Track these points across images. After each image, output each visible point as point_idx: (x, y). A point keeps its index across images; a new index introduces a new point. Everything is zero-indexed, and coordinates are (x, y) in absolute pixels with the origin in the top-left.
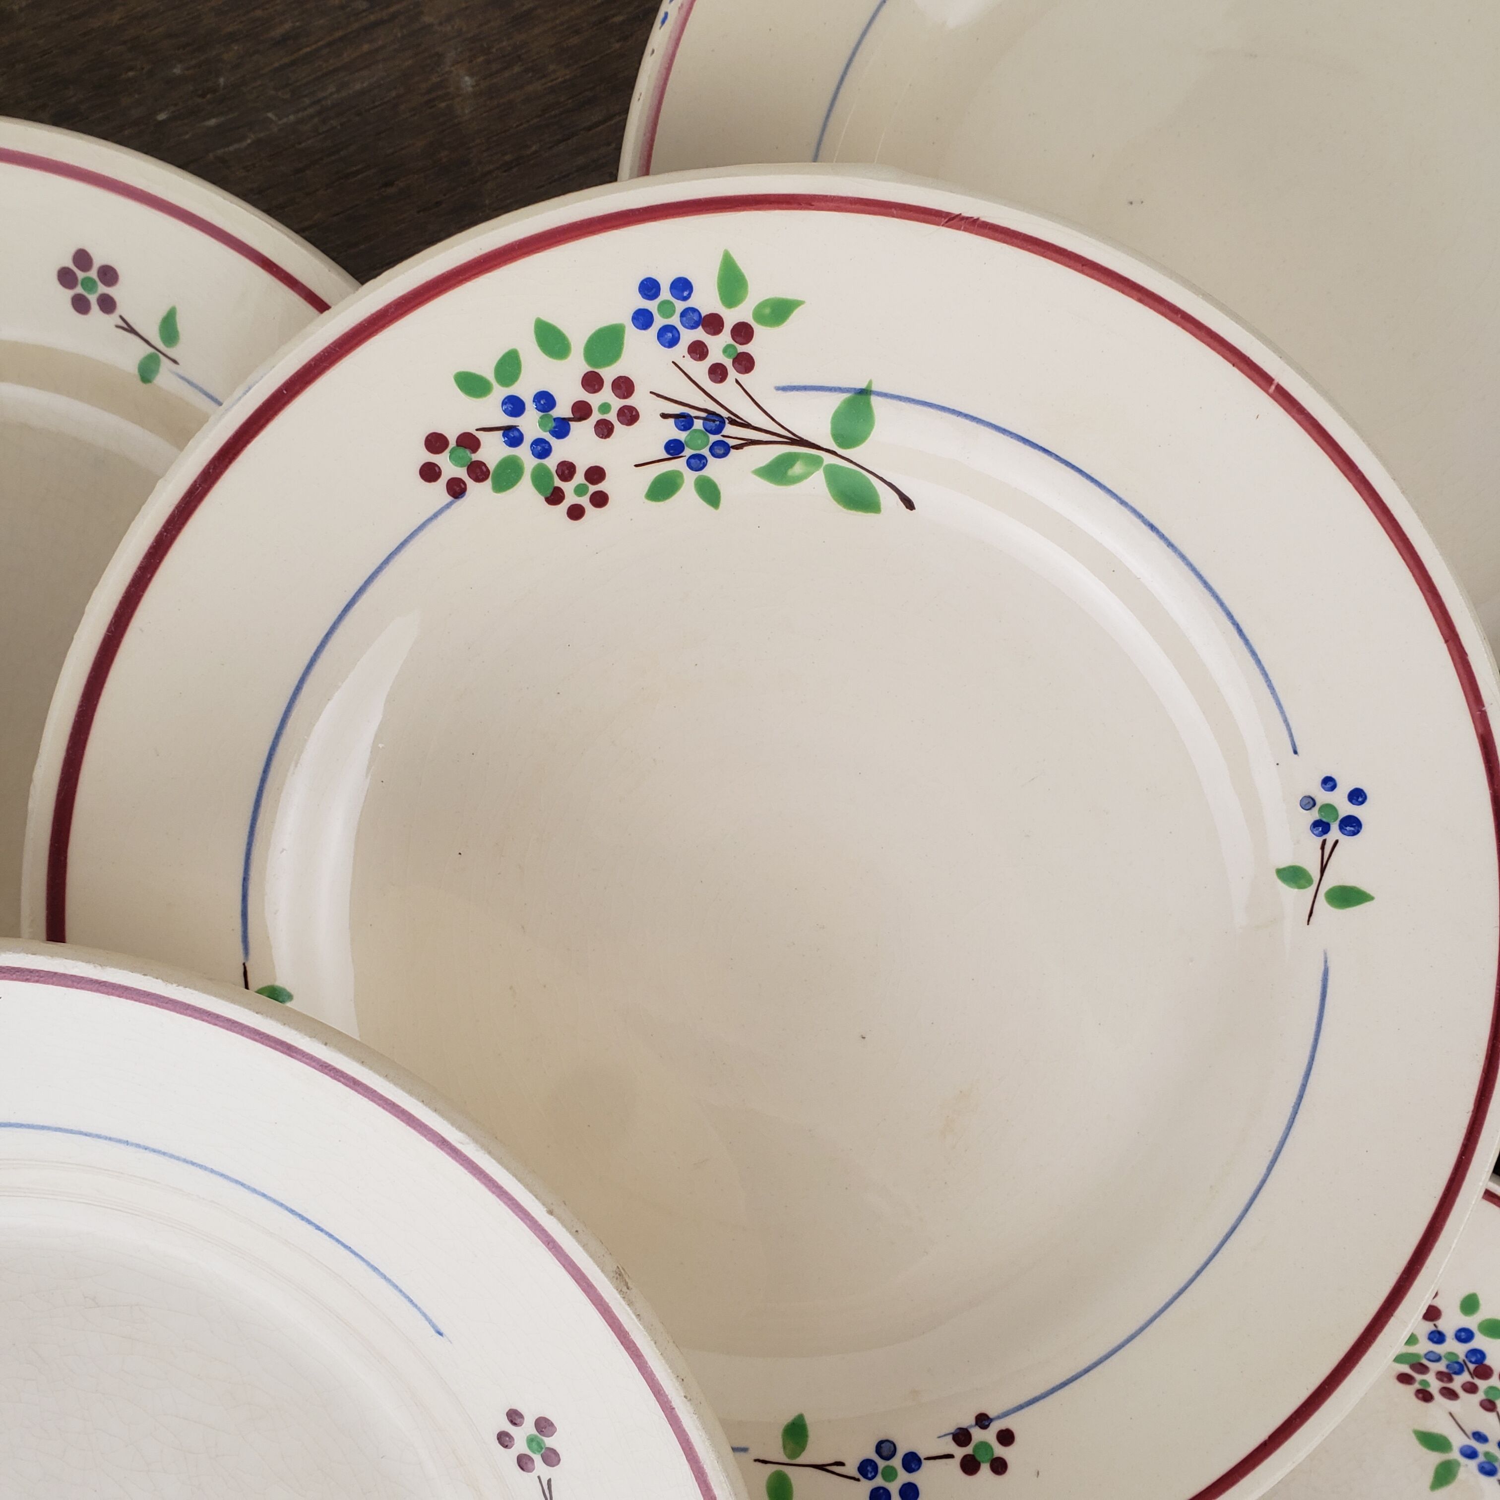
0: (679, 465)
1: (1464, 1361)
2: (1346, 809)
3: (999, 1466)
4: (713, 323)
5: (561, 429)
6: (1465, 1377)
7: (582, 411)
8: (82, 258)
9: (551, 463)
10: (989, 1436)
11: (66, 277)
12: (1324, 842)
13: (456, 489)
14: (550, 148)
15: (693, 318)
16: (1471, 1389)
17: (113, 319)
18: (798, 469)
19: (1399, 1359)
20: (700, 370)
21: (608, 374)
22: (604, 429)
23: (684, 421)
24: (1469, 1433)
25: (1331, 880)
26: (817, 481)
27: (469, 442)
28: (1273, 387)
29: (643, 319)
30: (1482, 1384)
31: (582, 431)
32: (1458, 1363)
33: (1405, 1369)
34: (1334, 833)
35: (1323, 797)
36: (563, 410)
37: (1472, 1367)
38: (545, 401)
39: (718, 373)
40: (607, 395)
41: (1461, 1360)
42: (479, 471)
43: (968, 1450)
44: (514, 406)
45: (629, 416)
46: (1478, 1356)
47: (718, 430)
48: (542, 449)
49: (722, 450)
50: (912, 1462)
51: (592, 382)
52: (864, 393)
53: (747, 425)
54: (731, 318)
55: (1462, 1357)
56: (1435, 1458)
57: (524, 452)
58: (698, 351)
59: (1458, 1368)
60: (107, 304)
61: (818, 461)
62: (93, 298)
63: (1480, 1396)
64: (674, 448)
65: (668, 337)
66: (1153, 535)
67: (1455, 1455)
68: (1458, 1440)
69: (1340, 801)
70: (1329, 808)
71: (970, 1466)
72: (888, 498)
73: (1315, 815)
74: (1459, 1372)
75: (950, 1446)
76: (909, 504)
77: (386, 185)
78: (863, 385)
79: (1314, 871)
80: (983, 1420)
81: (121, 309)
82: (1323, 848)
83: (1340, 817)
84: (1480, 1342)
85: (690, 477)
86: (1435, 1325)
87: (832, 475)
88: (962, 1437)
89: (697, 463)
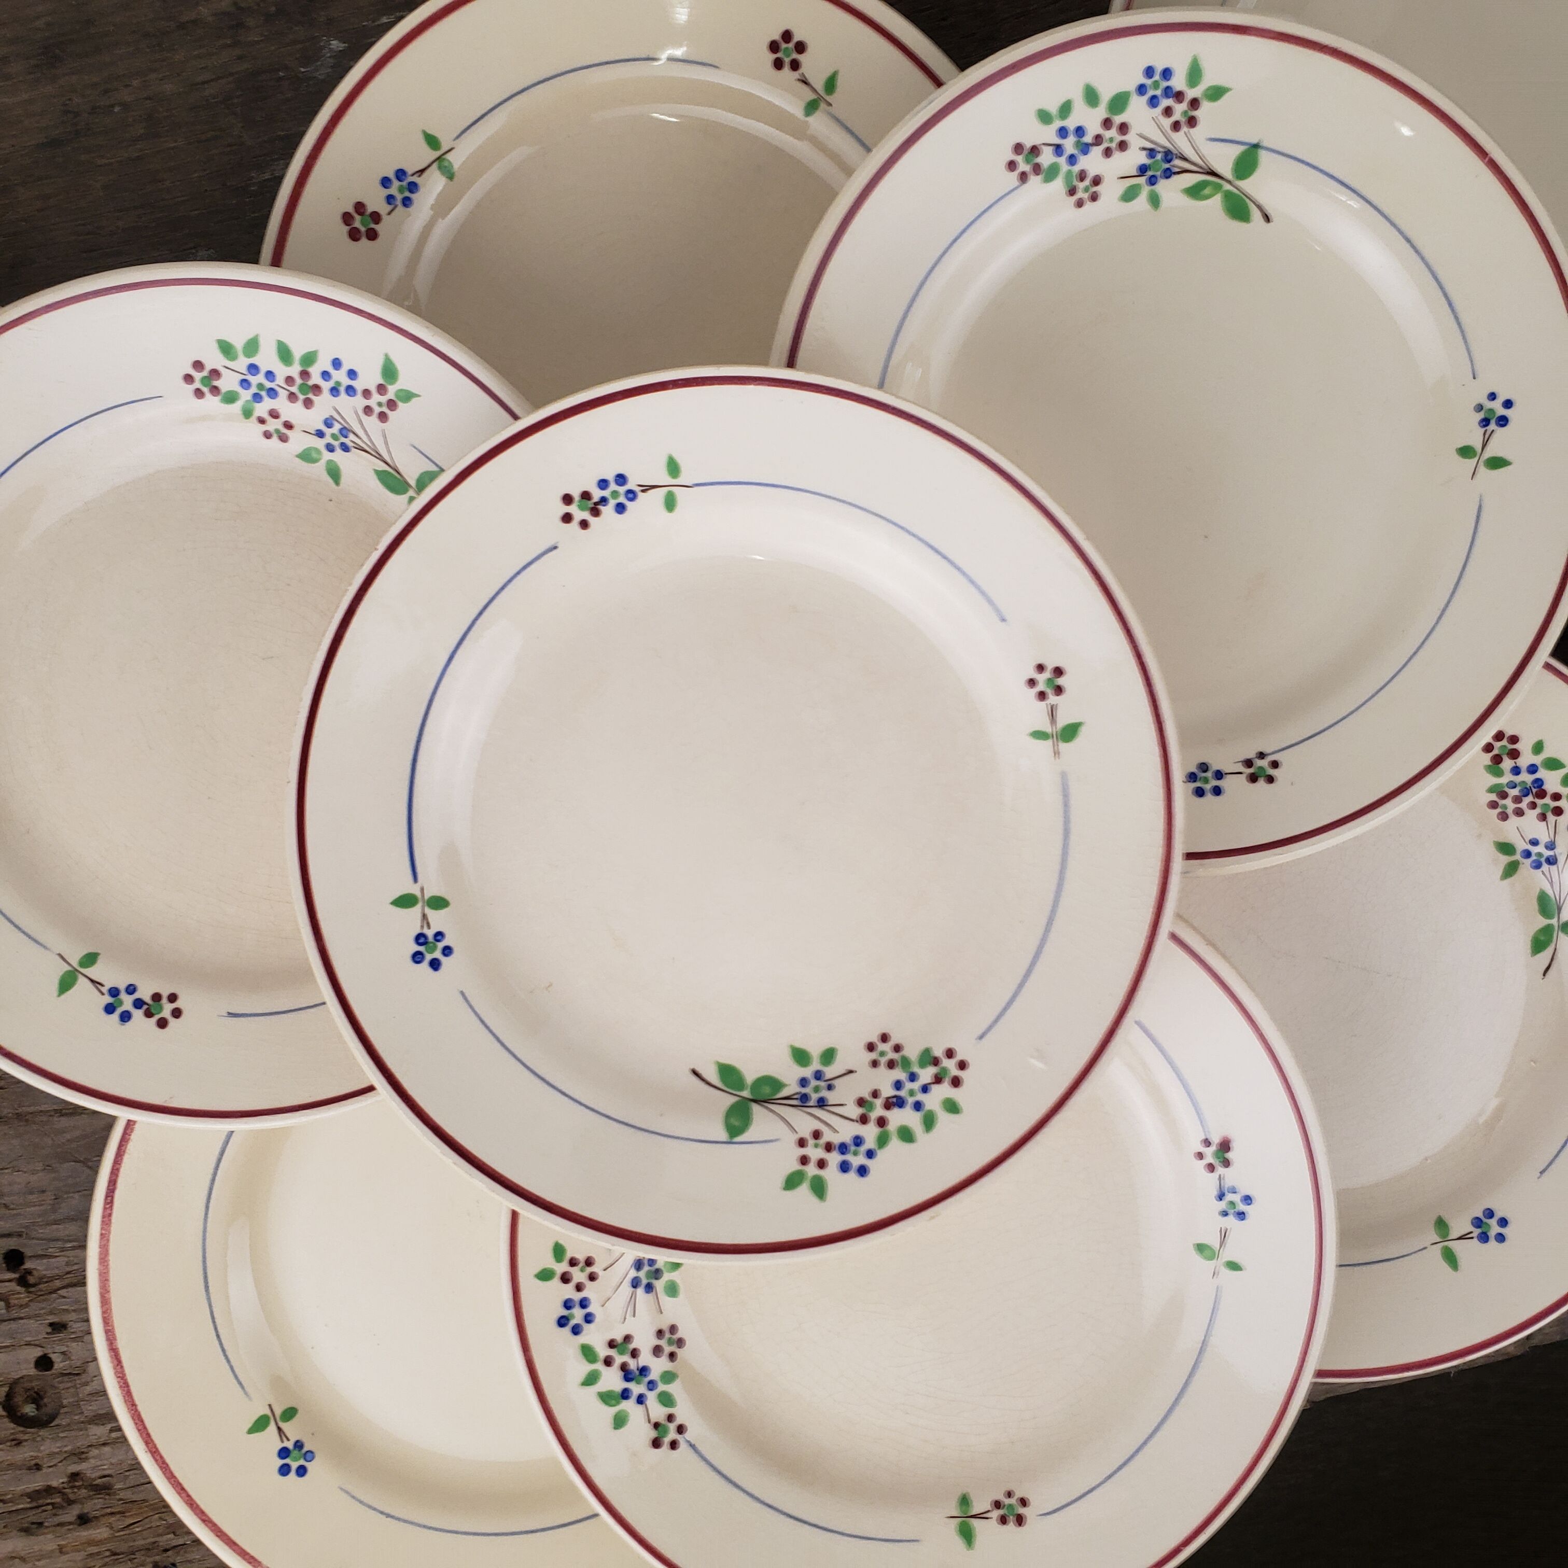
0: (1142, 180)
1: (1530, 787)
2: (1501, 411)
3: (1270, 780)
4: (1179, 96)
5: (1085, 149)
6: (1530, 798)
7: (1098, 139)
8: (787, 36)
9: (1076, 169)
10: (1264, 763)
11: (774, 47)
12: (1486, 431)
13: (1023, 177)
14: (1046, 7)
15: (1168, 92)
16: (1533, 806)
17: (796, 75)
18: (1207, 191)
19: (1491, 790)
20: (1167, 122)
21: (1118, 120)
22: (1108, 153)
23: (1151, 153)
24: (1527, 841)
25: (1488, 454)
26: (1217, 200)
27: (1035, 150)
28: (1487, 159)
29: (1141, 89)
30: (1540, 802)
31: (1097, 151)
32: (1526, 788)
33: (1493, 797)
34: (1492, 426)
35: (1489, 405)
36: (1088, 139)
37: (1534, 790)
38: (1080, 131)
39: (1176, 126)
40: (1113, 133)
41: (1528, 787)
42: (1037, 169)
43: (1251, 770)
44: (1063, 132)
45: (1123, 146)
46: (1539, 782)
47: (1169, 161)
48: (1072, 160)
49: (1168, 174)
50: (1219, 775)
51: (1107, 123)
52: (1256, 146)
53: (1185, 159)
54: (1191, 94)
55: (1529, 784)
56: (1505, 859)
57: (1062, 160)
58: (1168, 112)
59: (1526, 792)
60: (795, 65)
61: (1218, 188)
62: (787, 60)
63: (1538, 810)
64: (1143, 170)
65: (1153, 102)
66: (1408, 245)
67: (1518, 857)
68: (1521, 845)
69: (1497, 407)
70: (1491, 411)
71: (1253, 778)
72: (1256, 214)
73: (1481, 415)
74: (1526, 795)
75: (1240, 768)
76: (1267, 218)
77: (944, 19)
78: (1255, 141)
79: (1478, 447)
80: (1262, 755)
81: (803, 69)
82: (1484, 434)
83: (1497, 416)
84: (1542, 773)
85: (1146, 190)
86: (1515, 763)
87: (1228, 196)
88: (1249, 763)
89: (1152, 181)
